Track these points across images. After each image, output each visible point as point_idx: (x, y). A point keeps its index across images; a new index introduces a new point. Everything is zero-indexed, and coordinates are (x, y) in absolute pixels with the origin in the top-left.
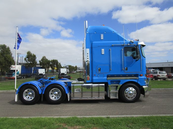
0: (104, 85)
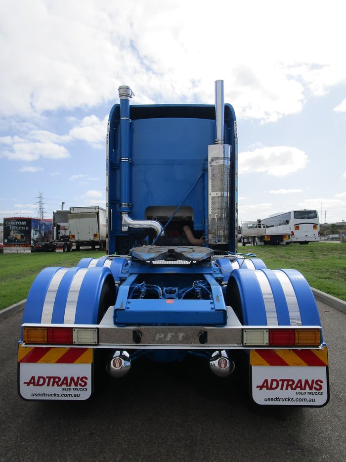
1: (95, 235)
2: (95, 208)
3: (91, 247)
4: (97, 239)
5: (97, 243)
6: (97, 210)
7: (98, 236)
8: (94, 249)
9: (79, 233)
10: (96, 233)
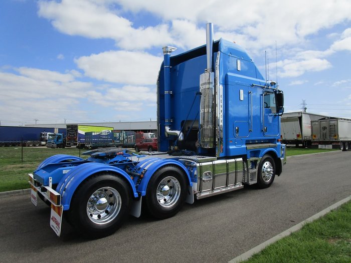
0: (241, 159)
1: (298, 136)
2: (299, 113)
3: (295, 145)
4: (300, 139)
5: (300, 142)
6: (300, 115)
7: (301, 136)
8: (297, 147)
9: (285, 134)
10: (298, 134)
